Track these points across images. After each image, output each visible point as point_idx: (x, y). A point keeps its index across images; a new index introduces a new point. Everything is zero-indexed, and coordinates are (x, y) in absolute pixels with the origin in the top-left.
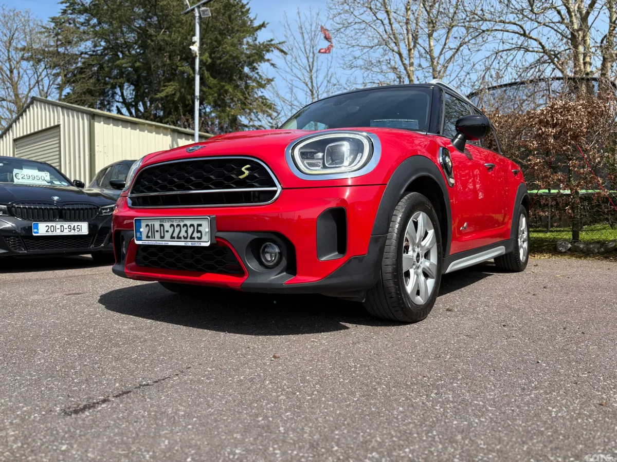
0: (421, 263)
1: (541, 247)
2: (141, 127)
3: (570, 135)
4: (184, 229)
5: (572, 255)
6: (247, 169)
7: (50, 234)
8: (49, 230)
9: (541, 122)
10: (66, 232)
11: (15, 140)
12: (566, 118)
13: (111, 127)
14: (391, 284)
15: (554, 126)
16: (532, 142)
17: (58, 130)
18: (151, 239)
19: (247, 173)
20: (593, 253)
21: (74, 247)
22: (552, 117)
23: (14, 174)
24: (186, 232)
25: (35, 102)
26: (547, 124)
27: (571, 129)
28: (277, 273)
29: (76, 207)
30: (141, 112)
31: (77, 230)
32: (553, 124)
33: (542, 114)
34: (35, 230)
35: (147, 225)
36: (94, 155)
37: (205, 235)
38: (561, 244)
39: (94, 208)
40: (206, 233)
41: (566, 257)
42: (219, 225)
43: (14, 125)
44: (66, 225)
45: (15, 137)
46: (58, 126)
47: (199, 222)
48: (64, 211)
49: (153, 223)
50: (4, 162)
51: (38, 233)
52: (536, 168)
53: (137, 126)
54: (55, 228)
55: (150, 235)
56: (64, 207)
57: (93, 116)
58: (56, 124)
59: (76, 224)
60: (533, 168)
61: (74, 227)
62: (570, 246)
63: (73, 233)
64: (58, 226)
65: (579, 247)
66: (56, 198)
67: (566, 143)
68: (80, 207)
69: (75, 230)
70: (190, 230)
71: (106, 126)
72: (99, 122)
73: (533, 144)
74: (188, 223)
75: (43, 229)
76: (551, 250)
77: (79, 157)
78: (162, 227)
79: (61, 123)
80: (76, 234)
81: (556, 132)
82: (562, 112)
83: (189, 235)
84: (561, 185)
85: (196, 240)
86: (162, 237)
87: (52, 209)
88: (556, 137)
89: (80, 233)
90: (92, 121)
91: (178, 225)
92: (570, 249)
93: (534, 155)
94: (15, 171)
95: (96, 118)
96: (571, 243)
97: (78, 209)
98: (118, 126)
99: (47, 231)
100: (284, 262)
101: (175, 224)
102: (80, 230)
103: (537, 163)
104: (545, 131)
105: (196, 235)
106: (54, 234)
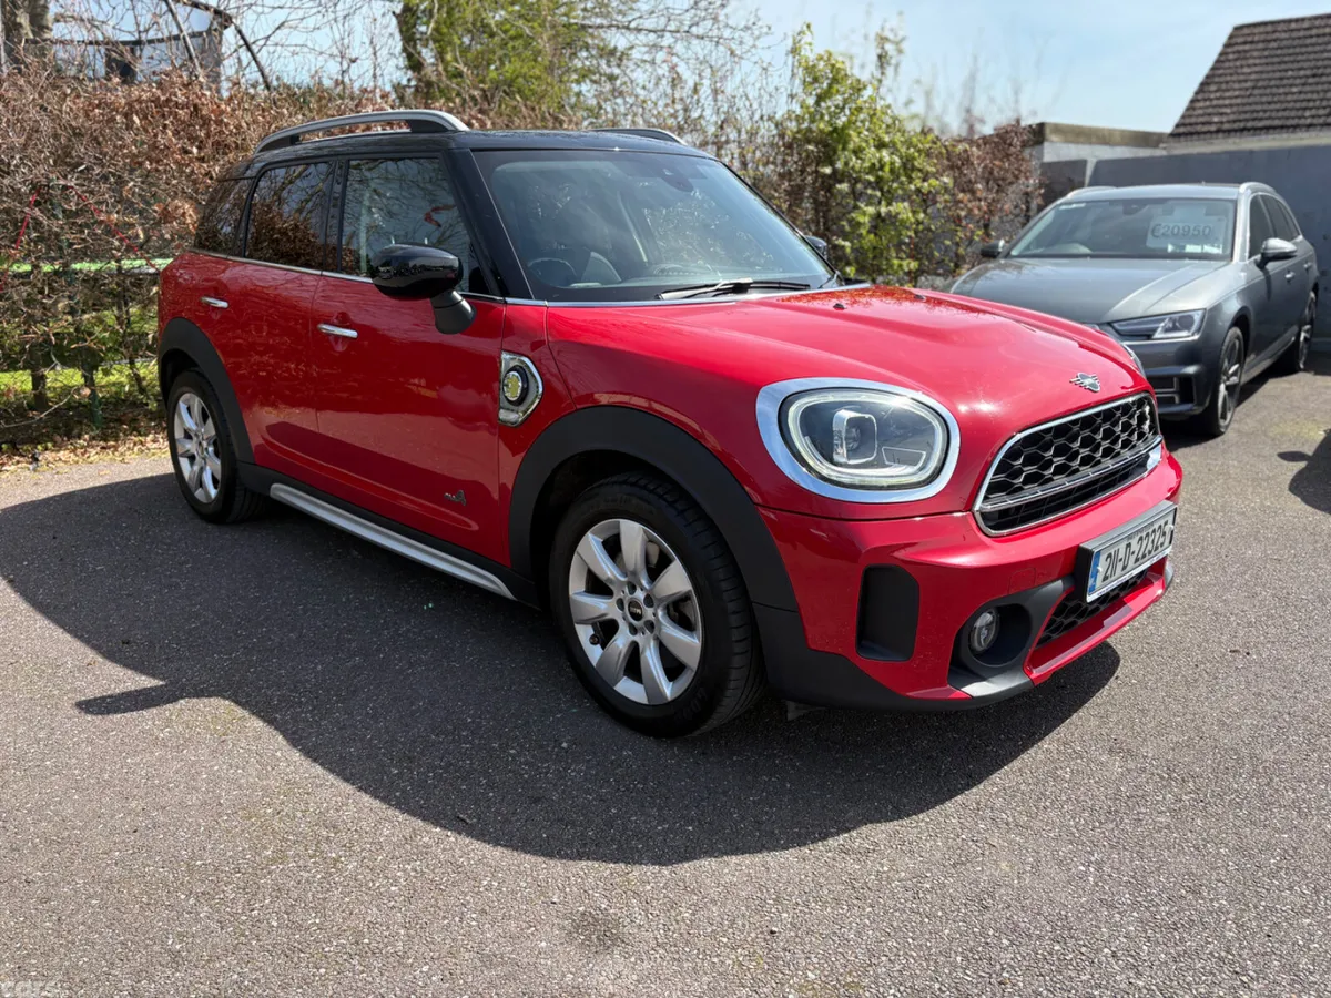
4: (1151, 539)
18: (1108, 582)
24: (1153, 541)
35: (1109, 556)
55: (1109, 573)
70: (1157, 537)
78: (1128, 548)
83: (1155, 545)
86: (1124, 568)
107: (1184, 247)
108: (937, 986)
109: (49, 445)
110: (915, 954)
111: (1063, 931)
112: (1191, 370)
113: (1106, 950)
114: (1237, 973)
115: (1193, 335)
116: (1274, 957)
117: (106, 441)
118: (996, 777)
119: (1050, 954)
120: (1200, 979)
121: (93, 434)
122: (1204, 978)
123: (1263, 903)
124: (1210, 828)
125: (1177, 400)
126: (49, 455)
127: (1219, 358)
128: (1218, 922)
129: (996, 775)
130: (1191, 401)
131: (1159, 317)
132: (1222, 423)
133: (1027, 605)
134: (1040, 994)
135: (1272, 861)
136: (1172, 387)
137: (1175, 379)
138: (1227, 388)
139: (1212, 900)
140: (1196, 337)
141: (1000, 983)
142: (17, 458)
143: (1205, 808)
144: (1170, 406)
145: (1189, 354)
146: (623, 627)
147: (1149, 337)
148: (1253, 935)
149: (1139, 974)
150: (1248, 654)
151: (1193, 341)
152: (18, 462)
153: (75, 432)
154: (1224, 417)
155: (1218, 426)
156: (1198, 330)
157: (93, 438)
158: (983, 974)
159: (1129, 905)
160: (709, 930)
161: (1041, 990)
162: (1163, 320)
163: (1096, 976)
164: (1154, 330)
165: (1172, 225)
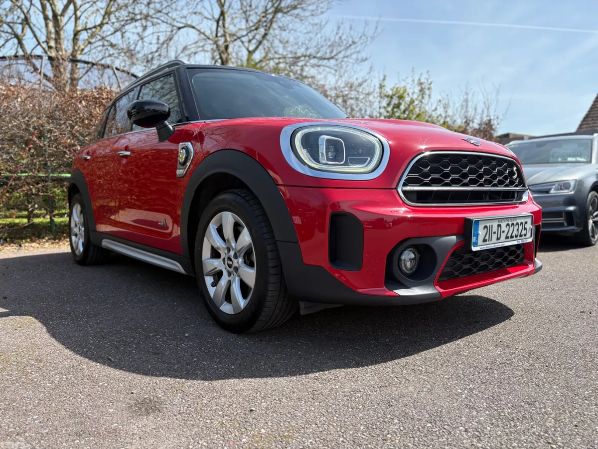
4: (516, 228)
18: (487, 243)
24: (518, 230)
35: (486, 227)
37: (529, 232)
40: (529, 229)
47: (526, 220)
49: (491, 224)
55: (487, 238)
70: (520, 228)
74: (520, 221)
78: (499, 228)
83: (519, 233)
85: (523, 237)
86: (498, 239)
91: (512, 224)
105: (523, 232)
107: (566, 159)
108: (341, 439)
109: (28, 240)
110: (335, 424)
111: (436, 417)
112: (571, 208)
113: (461, 428)
114: (549, 443)
115: (571, 191)
116: (578, 436)
117: (55, 240)
118: (423, 354)
119: (423, 428)
120: (522, 445)
121: (49, 237)
122: (525, 444)
123: (576, 411)
124: (548, 378)
125: (566, 224)
126: (27, 244)
127: (586, 205)
128: (542, 419)
129: (424, 352)
130: (573, 225)
131: (553, 183)
132: (592, 239)
133: (433, 246)
134: (408, 446)
135: (587, 392)
136: (562, 217)
137: (563, 213)
138: (594, 222)
139: (541, 408)
140: (573, 192)
141: (384, 440)
142: (12, 245)
143: (548, 370)
144: (563, 227)
145: (570, 201)
146: (225, 273)
147: (547, 192)
148: (565, 425)
149: (480, 440)
150: (590, 313)
151: (572, 194)
152: (12, 246)
153: (42, 236)
154: (593, 236)
155: (590, 241)
156: (574, 190)
157: (49, 239)
158: (375, 435)
159: (484, 408)
160: (214, 408)
161: (409, 444)
162: (554, 185)
163: (450, 439)
164: (550, 189)
165: (561, 152)
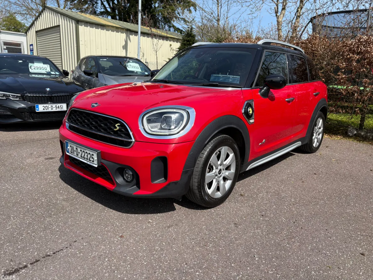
0: (222, 174)
1: (338, 130)
2: (107, 28)
3: (367, 62)
4: (86, 154)
5: (355, 139)
6: (118, 126)
7: (45, 111)
8: (45, 109)
9: (350, 50)
10: (54, 110)
11: (36, 32)
12: (367, 49)
13: (89, 28)
14: (197, 192)
15: (358, 54)
16: (342, 63)
17: (59, 28)
18: (73, 154)
19: (118, 128)
20: (369, 139)
21: (60, 117)
22: (358, 47)
23: (29, 67)
24: (87, 156)
25: (46, 9)
26: (354, 52)
27: (367, 58)
28: (131, 186)
29: (59, 95)
30: (115, 4)
31: (60, 108)
32: (357, 52)
33: (352, 44)
34: (37, 109)
35: (71, 146)
36: (79, 47)
37: (95, 161)
38: (350, 131)
39: (70, 95)
40: (96, 160)
41: (351, 140)
42: (102, 156)
43: (35, 22)
44: (54, 105)
45: (36, 30)
46: (59, 26)
47: (93, 154)
48: (52, 97)
49: (73, 146)
50: (23, 60)
51: (38, 110)
52: (342, 81)
53: (105, 28)
54: (48, 108)
55: (72, 151)
56: (52, 95)
57: (78, 22)
58: (58, 24)
59: (59, 105)
60: (340, 81)
61: (59, 106)
62: (355, 132)
63: (58, 110)
64: (50, 106)
65: (361, 134)
66: (48, 89)
67: (363, 66)
68: (61, 94)
69: (59, 108)
70: (89, 156)
71: (85, 28)
72: (82, 25)
73: (343, 65)
74: (88, 152)
75: (41, 108)
76: (344, 134)
77: (71, 47)
78: (77, 150)
79: (61, 24)
80: (60, 110)
81: (359, 58)
82: (364, 44)
83: (89, 158)
84: (356, 94)
85: (91, 162)
86: (77, 155)
87: (46, 96)
88: (358, 61)
89: (62, 110)
90: (77, 25)
91: (84, 152)
92: (355, 135)
93: (342, 72)
94: (30, 64)
95: (79, 23)
96: (357, 130)
97: (60, 96)
98: (93, 28)
99: (43, 109)
100: (135, 181)
101: (83, 150)
102: (62, 108)
103: (343, 78)
104: (352, 57)
105: (91, 159)
106: (48, 111)
